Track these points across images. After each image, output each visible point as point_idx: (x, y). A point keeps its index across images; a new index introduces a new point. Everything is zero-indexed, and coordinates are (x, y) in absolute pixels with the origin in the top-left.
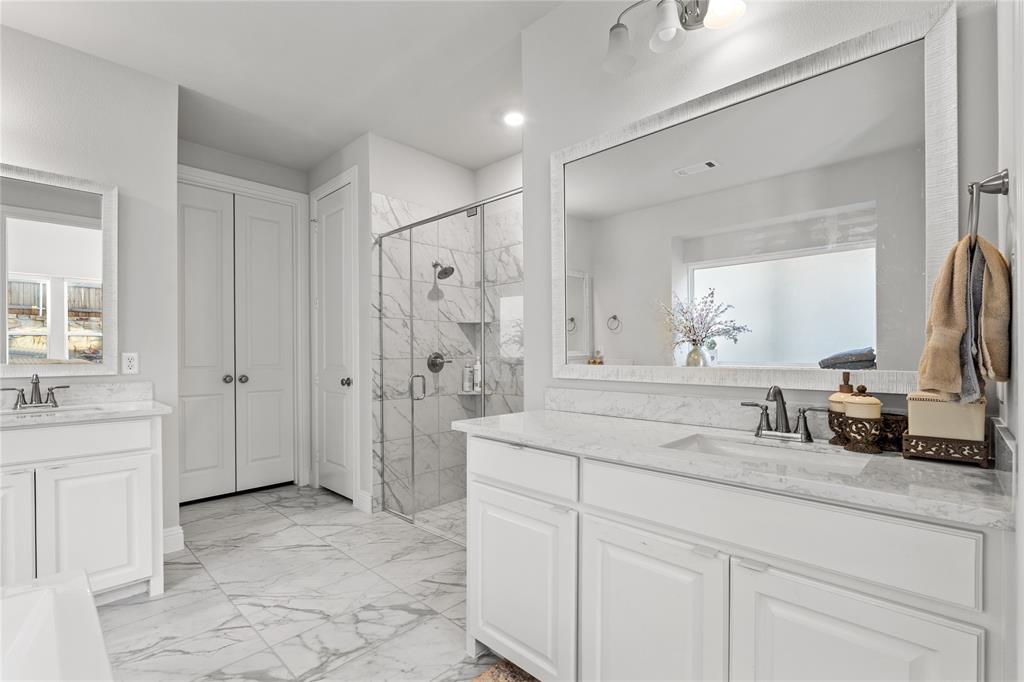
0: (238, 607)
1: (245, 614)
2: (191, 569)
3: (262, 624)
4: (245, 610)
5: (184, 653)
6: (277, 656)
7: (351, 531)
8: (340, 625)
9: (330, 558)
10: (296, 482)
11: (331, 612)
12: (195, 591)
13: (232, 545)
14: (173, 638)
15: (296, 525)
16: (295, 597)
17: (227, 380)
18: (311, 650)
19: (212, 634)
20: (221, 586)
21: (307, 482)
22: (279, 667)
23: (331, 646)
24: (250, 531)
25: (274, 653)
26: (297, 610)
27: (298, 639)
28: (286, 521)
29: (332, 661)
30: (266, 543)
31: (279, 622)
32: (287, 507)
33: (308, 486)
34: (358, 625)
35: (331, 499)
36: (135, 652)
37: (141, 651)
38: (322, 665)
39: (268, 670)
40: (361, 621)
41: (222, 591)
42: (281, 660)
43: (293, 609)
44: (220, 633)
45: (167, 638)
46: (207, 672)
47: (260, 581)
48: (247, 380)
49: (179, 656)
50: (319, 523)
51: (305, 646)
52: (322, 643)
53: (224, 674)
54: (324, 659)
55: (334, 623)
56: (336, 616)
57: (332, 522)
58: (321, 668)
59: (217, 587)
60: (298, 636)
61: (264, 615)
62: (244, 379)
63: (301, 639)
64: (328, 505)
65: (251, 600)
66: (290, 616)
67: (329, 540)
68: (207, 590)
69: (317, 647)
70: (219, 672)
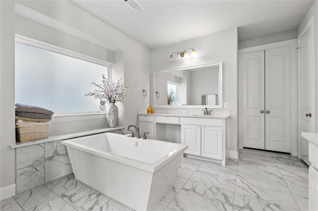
0: (237, 179)
1: (237, 181)
2: (235, 164)
3: (238, 186)
4: (238, 180)
5: (217, 180)
6: (234, 196)
7: (300, 179)
8: (260, 202)
9: (279, 183)
10: (291, 154)
11: (261, 197)
12: (231, 169)
13: (250, 163)
14: (218, 176)
15: (277, 167)
16: (254, 186)
17: (262, 112)
18: (244, 201)
19: (226, 180)
20: (238, 172)
21: (296, 155)
22: (232, 199)
23: (251, 205)
24: (260, 162)
25: (234, 194)
26: (252, 189)
27: (243, 196)
28: (275, 164)
29: (247, 209)
30: (261, 167)
31: (243, 189)
32: (279, 160)
33: (296, 157)
34: (267, 207)
35: (303, 165)
36: (210, 174)
37: (211, 174)
38: (243, 207)
39: (228, 197)
40: (269, 207)
41: (237, 173)
42: (234, 198)
43: (250, 188)
44: (228, 181)
45: (217, 175)
46: (217, 187)
47: (249, 176)
48: (269, 112)
49: (215, 180)
50: (288, 170)
51: (244, 199)
52: (249, 202)
53: (219, 190)
54: (245, 207)
55: (259, 200)
56: (261, 199)
57: (294, 172)
58: (242, 208)
59: (237, 171)
60: (244, 196)
61: (241, 184)
62: (268, 112)
63: (244, 197)
64: (299, 166)
65: (242, 179)
66: (248, 190)
67: (284, 177)
68: (234, 170)
69: (247, 202)
70: (219, 189)
